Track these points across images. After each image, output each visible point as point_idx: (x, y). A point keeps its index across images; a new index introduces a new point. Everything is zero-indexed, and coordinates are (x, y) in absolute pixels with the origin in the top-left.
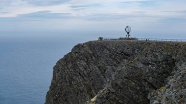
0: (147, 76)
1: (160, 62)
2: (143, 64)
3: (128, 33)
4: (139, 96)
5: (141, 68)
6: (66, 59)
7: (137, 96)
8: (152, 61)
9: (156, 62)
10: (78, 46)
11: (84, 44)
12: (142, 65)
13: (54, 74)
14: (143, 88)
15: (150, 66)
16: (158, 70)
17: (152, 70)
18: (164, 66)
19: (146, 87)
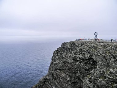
0: (77, 70)
1: (86, 60)
2: (73, 60)
3: (96, 36)
4: (68, 85)
5: (71, 63)
7: (66, 85)
8: (79, 58)
12: (72, 61)
14: (73, 79)
15: (78, 62)
16: (85, 66)
17: (80, 66)
18: (92, 63)
19: (76, 79)
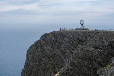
0: (97, 57)
1: (106, 46)
2: (94, 48)
3: (82, 25)
4: (91, 72)
5: (91, 51)
6: (36, 45)
7: (89, 72)
8: (100, 45)
9: (103, 47)
10: (45, 35)
11: (49, 33)
12: (92, 49)
13: (27, 56)
14: (93, 66)
15: (98, 49)
16: (105, 52)
17: (100, 53)
18: (109, 49)
19: (96, 65)
